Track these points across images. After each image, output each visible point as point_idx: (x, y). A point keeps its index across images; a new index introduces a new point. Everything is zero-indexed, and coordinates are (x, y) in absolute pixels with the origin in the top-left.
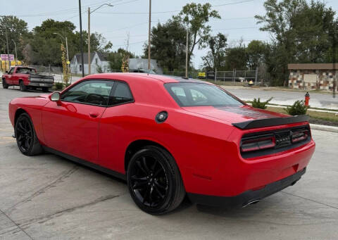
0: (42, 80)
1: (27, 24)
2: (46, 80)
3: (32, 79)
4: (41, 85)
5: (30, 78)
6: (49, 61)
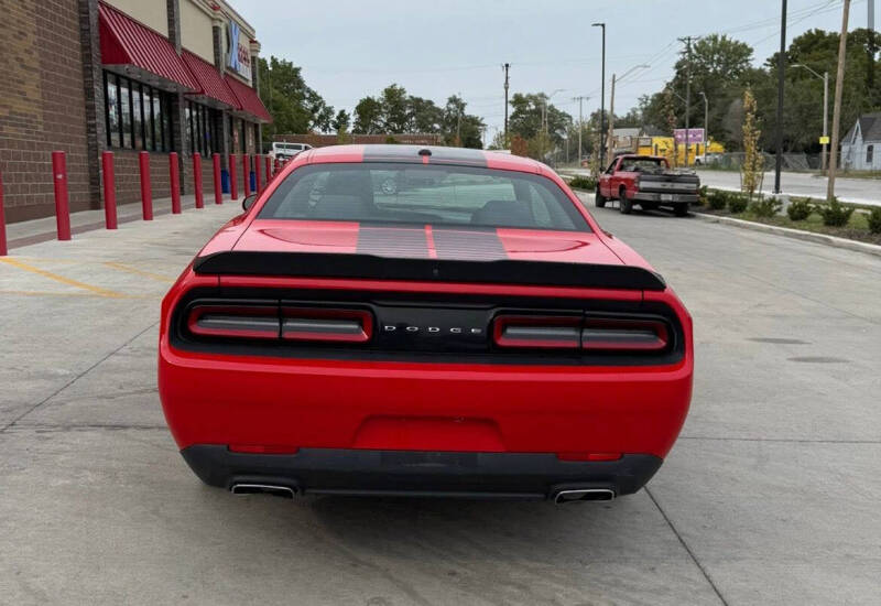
0: (668, 186)
1: (751, 50)
2: (678, 186)
3: (643, 185)
4: (664, 197)
5: (640, 179)
6: (787, 140)
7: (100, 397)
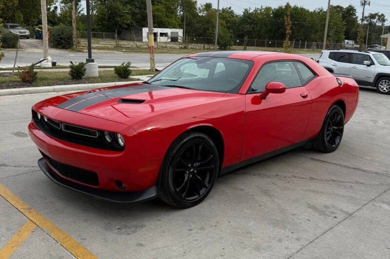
7: (362, 183)
